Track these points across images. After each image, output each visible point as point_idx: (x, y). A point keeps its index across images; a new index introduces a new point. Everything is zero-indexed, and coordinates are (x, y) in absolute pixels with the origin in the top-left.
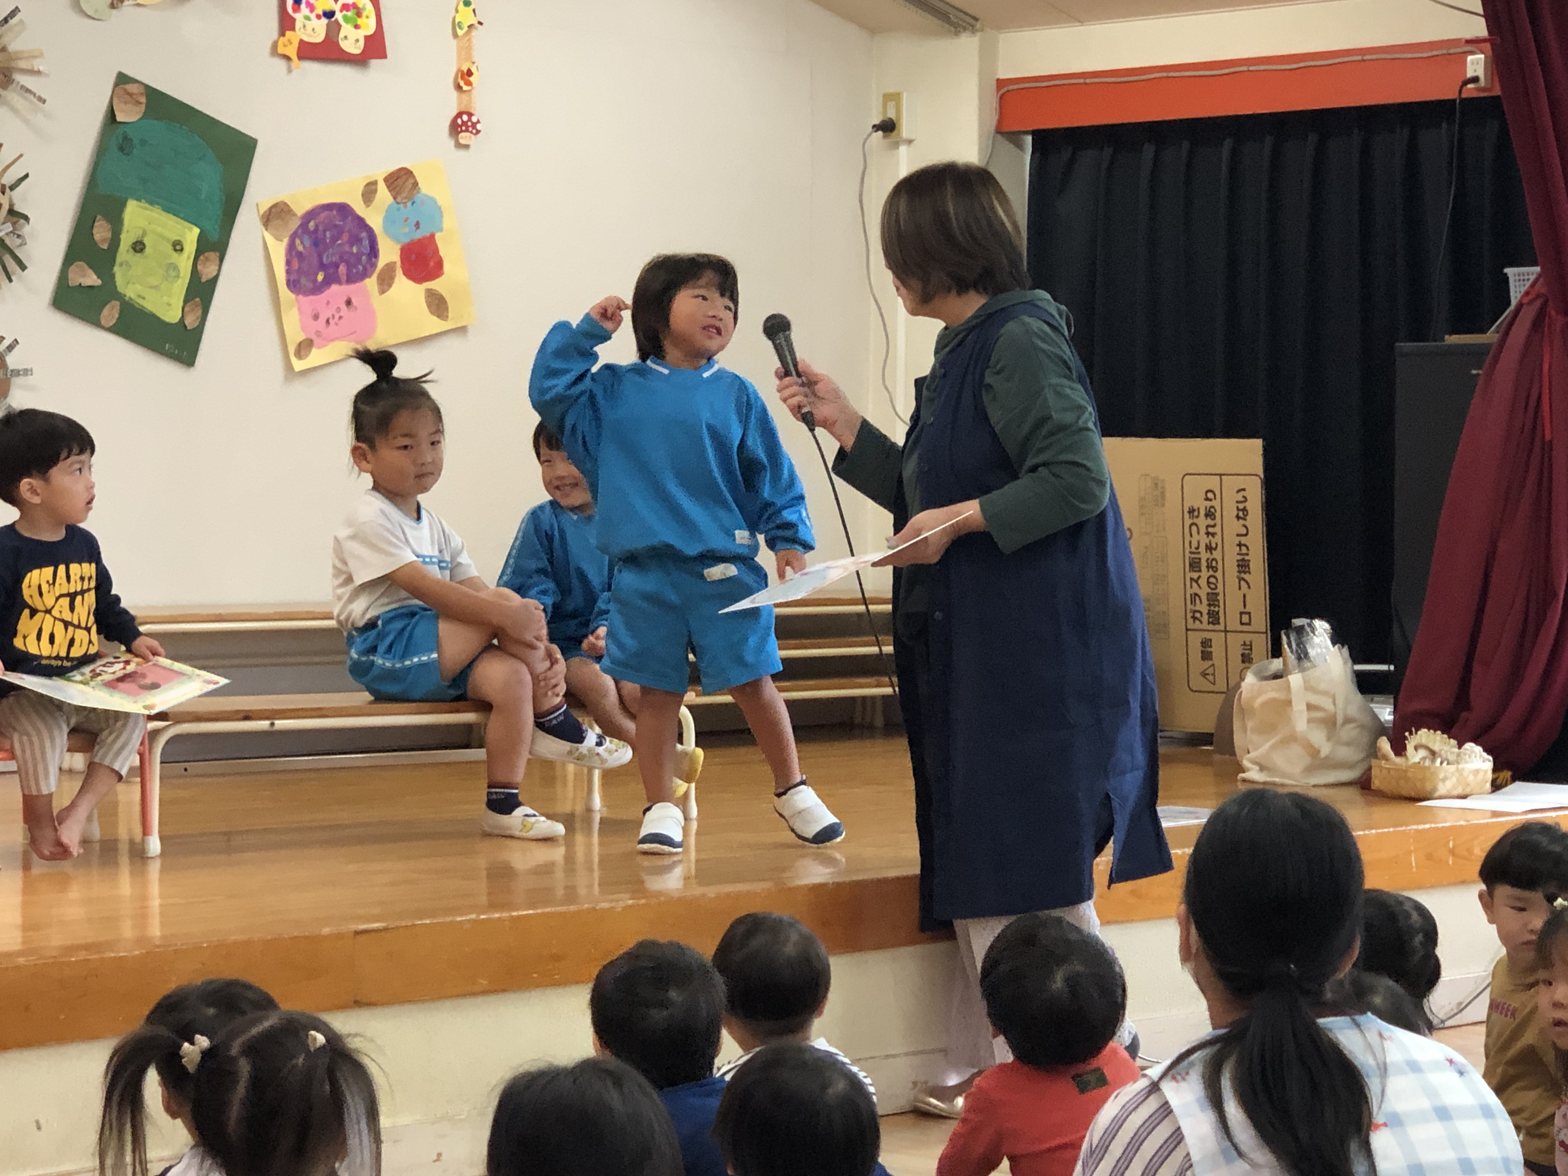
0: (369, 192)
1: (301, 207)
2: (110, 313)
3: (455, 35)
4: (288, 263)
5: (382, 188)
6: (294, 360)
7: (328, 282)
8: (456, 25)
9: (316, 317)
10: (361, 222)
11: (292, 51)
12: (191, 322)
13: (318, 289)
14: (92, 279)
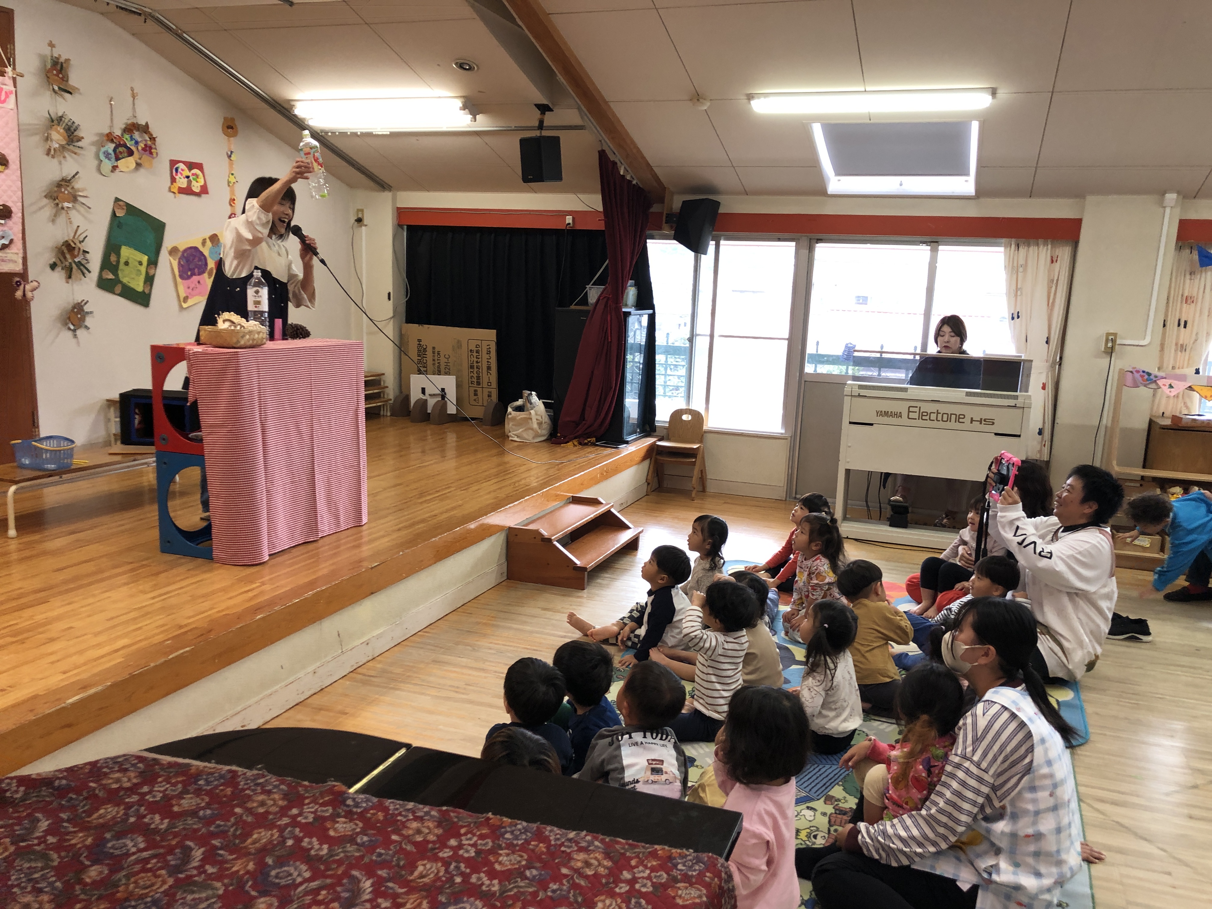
0: (204, 243)
1: (182, 248)
2: (118, 289)
3: (229, 186)
4: (179, 268)
5: (208, 241)
6: (183, 304)
7: (192, 275)
8: (229, 182)
9: (189, 288)
10: (201, 253)
11: (176, 190)
12: (147, 291)
13: (189, 278)
14: (111, 276)
